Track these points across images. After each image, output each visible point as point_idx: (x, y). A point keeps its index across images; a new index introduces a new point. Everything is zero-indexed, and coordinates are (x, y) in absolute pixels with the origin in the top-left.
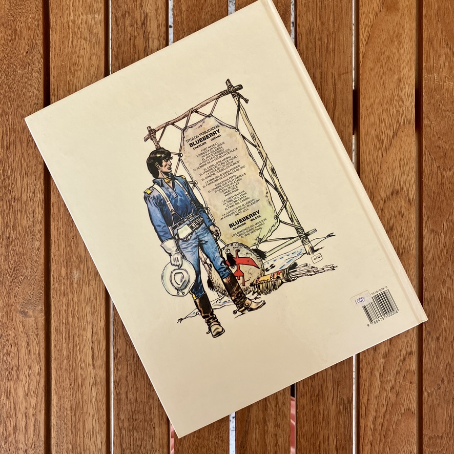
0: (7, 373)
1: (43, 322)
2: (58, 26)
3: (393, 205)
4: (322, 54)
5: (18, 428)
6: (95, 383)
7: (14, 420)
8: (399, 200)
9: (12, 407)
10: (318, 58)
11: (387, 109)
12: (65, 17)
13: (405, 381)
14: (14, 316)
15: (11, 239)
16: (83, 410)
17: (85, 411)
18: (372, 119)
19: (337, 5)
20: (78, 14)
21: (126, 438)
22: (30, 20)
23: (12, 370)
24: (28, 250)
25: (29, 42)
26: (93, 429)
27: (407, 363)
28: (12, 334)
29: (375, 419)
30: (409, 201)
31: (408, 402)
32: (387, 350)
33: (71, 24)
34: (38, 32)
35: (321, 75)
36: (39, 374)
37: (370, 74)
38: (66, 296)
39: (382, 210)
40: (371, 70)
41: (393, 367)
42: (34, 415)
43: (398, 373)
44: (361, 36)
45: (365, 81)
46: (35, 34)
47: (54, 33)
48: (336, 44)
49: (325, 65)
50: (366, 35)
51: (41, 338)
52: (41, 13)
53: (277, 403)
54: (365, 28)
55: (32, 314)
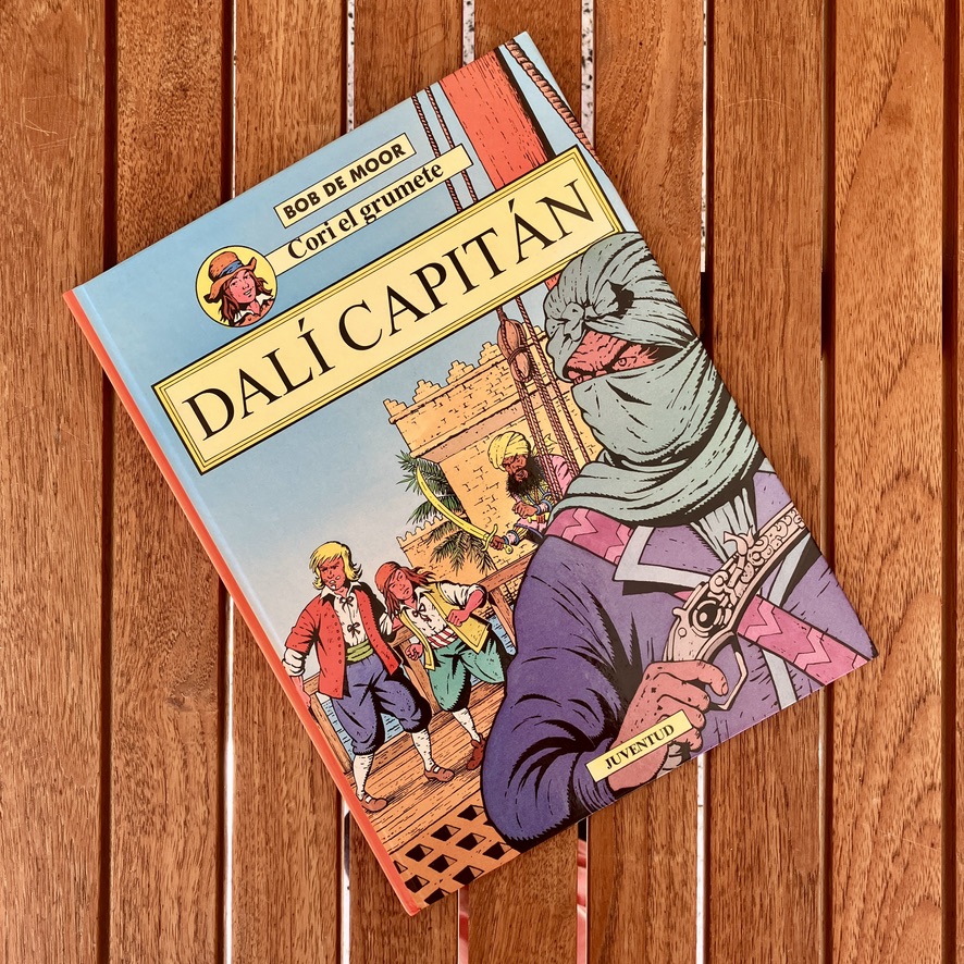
0: (143, 819)
1: (215, 720)
2: (251, 146)
3: (899, 500)
4: (762, 207)
5: (163, 927)
6: (316, 840)
7: (156, 911)
8: (911, 490)
9: (153, 885)
10: (754, 213)
11: (888, 314)
12: (266, 129)
13: (921, 842)
14: (157, 707)
15: (154, 558)
16: (291, 892)
17: (295, 894)
18: (859, 332)
19: (792, 113)
20: (289, 125)
21: (376, 949)
22: (197, 134)
23: (153, 813)
24: (188, 579)
25: (194, 177)
26: (311, 931)
27: (925, 805)
28: (154, 745)
29: (863, 915)
30: (931, 492)
31: (927, 883)
32: (886, 781)
33: (276, 142)
34: (212, 157)
35: (761, 246)
36: (206, 822)
37: (856, 245)
38: (261, 670)
39: (877, 509)
40: (858, 237)
41: (898, 813)
42: (196, 902)
43: (906, 825)
44: (838, 172)
45: (846, 260)
46: (207, 161)
47: (243, 160)
48: (791, 187)
49: (768, 227)
50: (848, 170)
51: (211, 751)
52: (219, 121)
53: (671, 883)
54: (847, 157)
55: (192, 705)
